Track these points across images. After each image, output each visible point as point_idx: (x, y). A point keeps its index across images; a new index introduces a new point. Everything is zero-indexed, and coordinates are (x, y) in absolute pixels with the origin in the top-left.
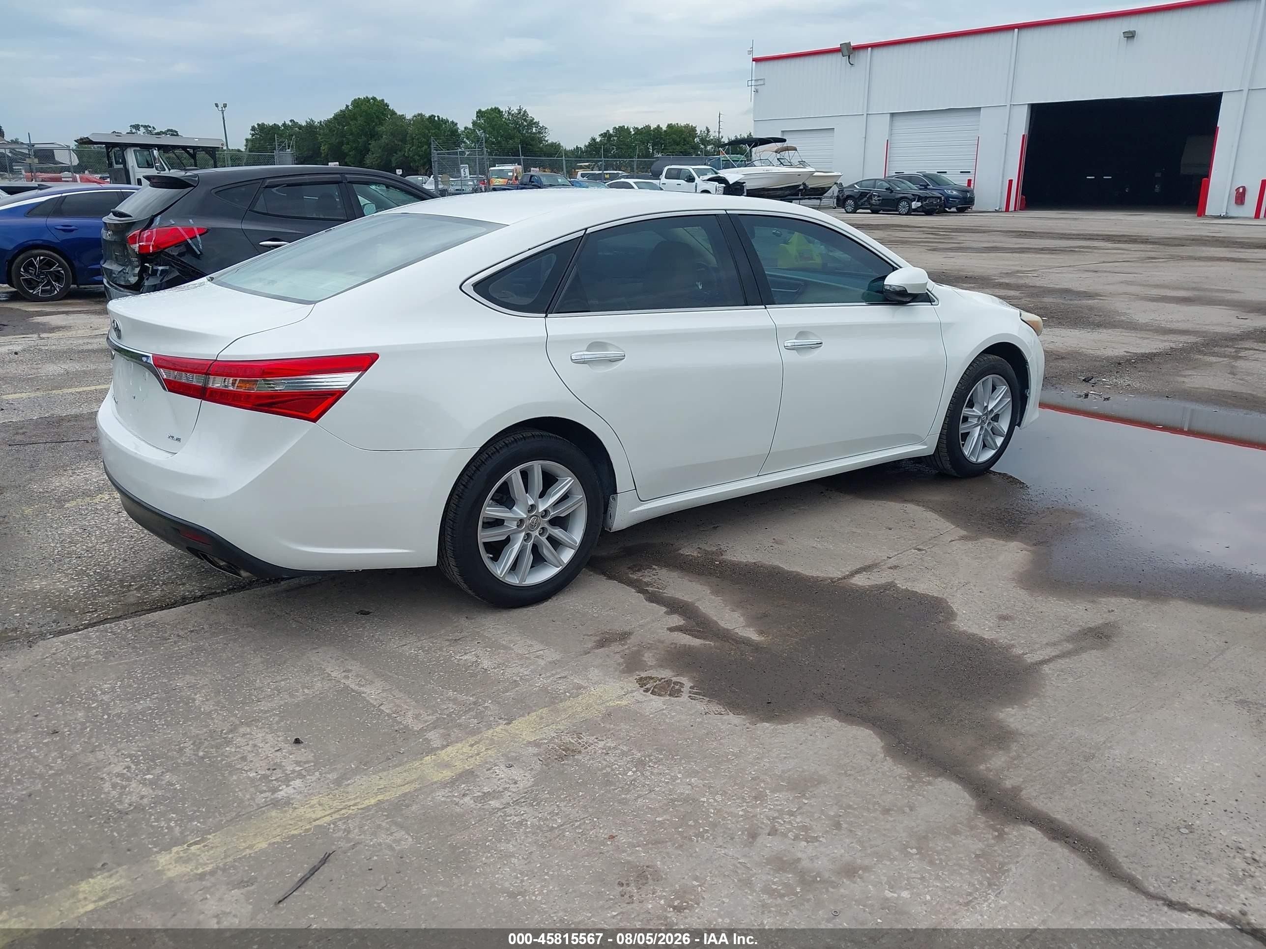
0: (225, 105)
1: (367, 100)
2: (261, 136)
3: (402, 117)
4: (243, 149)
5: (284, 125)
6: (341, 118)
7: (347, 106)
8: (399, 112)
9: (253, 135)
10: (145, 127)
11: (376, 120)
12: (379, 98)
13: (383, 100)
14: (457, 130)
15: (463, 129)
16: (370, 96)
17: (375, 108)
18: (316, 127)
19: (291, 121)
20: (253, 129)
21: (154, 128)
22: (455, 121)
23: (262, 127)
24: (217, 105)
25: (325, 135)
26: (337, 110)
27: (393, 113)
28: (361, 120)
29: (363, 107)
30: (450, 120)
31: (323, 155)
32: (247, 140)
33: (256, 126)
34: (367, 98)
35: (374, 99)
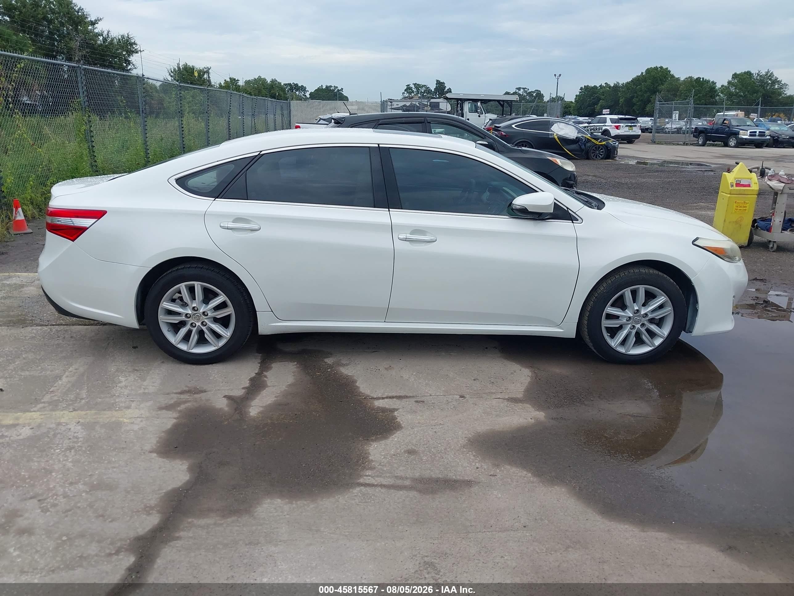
0: (560, 75)
1: (656, 68)
2: (585, 93)
3: (678, 79)
4: (573, 101)
5: (600, 86)
6: (637, 81)
7: (642, 73)
8: (677, 76)
9: (580, 92)
10: (524, 88)
11: (659, 82)
12: (664, 67)
13: (667, 68)
14: (714, 88)
15: (720, 87)
16: (659, 66)
17: (660, 74)
18: (619, 87)
19: (605, 83)
20: (581, 89)
21: (528, 89)
22: (715, 81)
23: (587, 87)
24: (555, 75)
25: (623, 92)
26: (634, 76)
27: (673, 76)
28: (649, 82)
29: (652, 74)
30: (711, 80)
31: (620, 105)
32: (576, 96)
33: (583, 87)
34: (656, 67)
35: (661, 67)
